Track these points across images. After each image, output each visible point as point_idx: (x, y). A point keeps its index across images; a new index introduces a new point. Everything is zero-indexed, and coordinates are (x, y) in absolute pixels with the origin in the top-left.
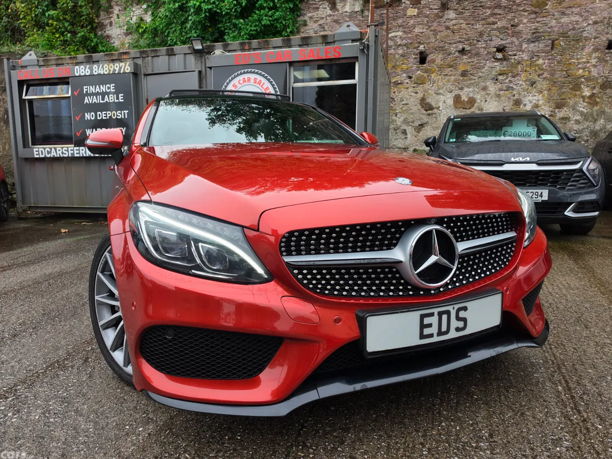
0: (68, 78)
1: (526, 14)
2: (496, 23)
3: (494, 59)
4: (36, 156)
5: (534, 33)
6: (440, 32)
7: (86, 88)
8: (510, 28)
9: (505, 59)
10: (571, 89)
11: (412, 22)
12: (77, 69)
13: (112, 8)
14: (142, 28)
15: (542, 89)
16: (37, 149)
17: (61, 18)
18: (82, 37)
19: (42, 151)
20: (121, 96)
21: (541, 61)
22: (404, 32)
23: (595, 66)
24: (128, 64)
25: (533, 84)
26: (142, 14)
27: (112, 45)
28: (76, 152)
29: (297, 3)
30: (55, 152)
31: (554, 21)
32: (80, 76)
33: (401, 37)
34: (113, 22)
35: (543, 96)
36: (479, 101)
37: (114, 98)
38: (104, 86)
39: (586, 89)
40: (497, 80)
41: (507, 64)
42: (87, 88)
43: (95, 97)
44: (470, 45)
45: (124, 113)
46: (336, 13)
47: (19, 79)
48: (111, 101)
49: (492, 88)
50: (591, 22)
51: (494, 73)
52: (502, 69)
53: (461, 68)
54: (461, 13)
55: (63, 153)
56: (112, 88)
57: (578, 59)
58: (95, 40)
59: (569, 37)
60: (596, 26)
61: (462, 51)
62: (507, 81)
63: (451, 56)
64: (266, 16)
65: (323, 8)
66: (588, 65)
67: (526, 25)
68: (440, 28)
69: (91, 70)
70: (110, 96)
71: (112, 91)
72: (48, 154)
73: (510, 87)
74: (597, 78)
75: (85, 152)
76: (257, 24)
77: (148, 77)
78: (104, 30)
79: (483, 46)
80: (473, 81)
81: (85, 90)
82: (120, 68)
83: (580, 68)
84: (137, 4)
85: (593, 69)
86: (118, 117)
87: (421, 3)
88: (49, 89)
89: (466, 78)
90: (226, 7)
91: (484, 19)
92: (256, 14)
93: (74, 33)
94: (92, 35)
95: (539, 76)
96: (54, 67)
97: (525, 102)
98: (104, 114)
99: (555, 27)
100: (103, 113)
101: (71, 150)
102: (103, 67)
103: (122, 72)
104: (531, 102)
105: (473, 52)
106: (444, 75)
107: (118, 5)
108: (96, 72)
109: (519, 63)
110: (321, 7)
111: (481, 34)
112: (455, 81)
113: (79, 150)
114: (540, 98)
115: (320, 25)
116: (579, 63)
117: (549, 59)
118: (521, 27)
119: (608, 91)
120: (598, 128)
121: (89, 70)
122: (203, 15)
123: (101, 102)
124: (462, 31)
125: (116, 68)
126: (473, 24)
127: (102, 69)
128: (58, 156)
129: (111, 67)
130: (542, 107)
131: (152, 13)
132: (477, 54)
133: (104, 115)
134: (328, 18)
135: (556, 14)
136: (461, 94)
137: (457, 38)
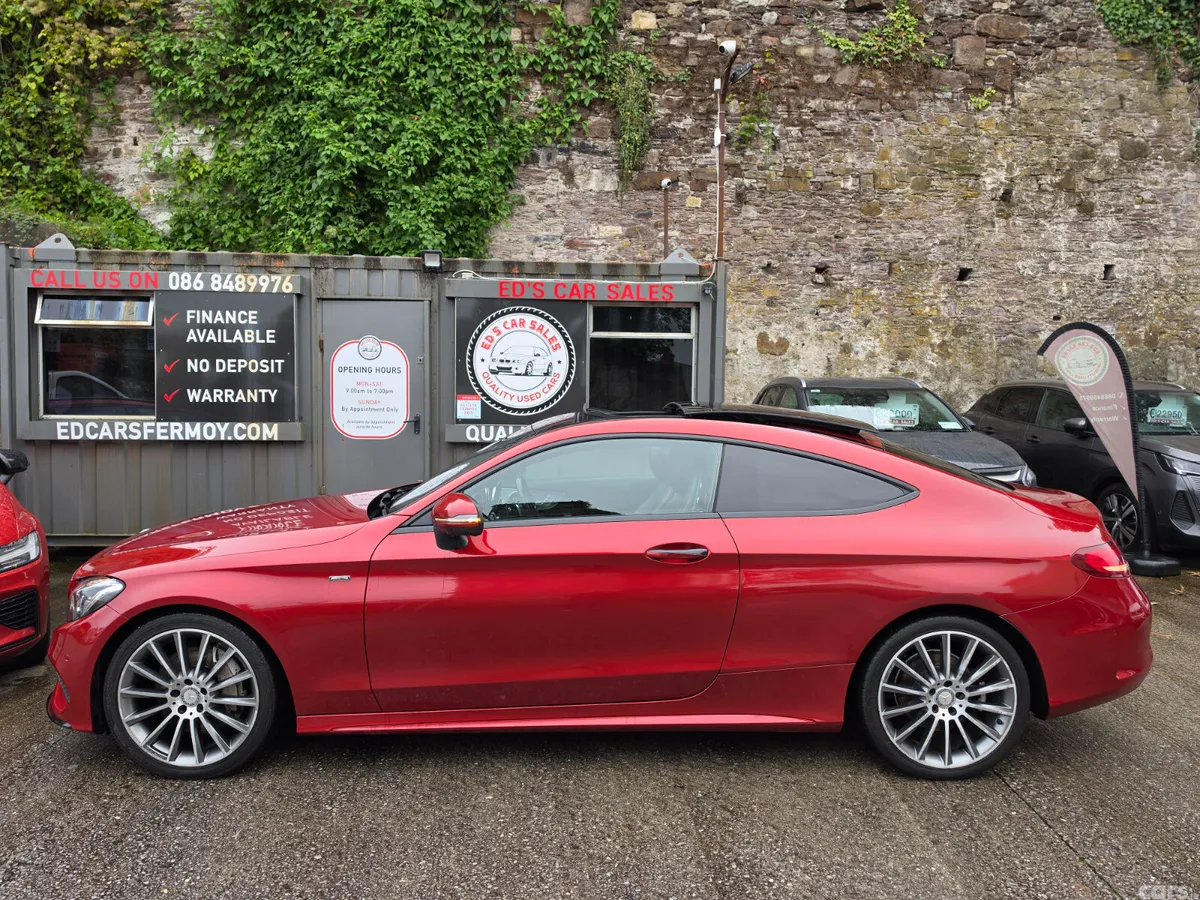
0: (152, 291)
1: (854, 222)
2: (815, 230)
3: (813, 282)
4: (60, 437)
5: (865, 250)
6: (736, 236)
7: (191, 314)
8: (833, 240)
9: (827, 284)
10: (916, 333)
11: (693, 217)
12: (174, 278)
13: (123, 124)
14: (195, 171)
15: (878, 331)
16: (66, 424)
17: (8, 133)
18: (54, 173)
19: (77, 428)
20: (271, 334)
21: (875, 291)
22: (682, 231)
23: (945, 303)
24: (288, 278)
25: (866, 323)
26: (196, 145)
27: (119, 194)
28: (159, 431)
29: (511, 167)
30: (109, 430)
31: (891, 236)
32: (180, 291)
33: (677, 239)
34: (124, 151)
35: (881, 340)
36: (793, 344)
37: (255, 336)
38: (234, 312)
39: (936, 335)
40: (817, 314)
41: (830, 292)
42: (195, 314)
43: (211, 332)
44: (780, 259)
45: (276, 365)
46: (575, 190)
47: (32, 286)
48: (247, 341)
49: (812, 326)
50: (937, 241)
51: (813, 304)
52: (825, 298)
53: (767, 293)
54: (766, 211)
55: (128, 432)
56: (250, 317)
57: (923, 292)
58: (84, 183)
59: (910, 259)
60: (943, 248)
61: (768, 268)
62: (831, 316)
63: (752, 274)
64: (462, 185)
65: (553, 180)
66: (936, 301)
67: (855, 238)
68: (734, 231)
69: (207, 281)
70: (246, 331)
71: (250, 322)
72: (92, 433)
73: (835, 326)
74: (948, 320)
75: (183, 433)
76: (446, 196)
77: (324, 302)
78: (98, 163)
79: (798, 262)
80: (785, 314)
81: (189, 317)
82: (272, 284)
83: (926, 305)
84: (183, 125)
85: (942, 307)
86: (261, 370)
87: (706, 190)
88: (101, 308)
89: (774, 309)
90: (391, 162)
91: (797, 223)
92: (442, 178)
93: (36, 166)
94: (77, 173)
95: (874, 311)
96: (116, 268)
97: (857, 349)
98: (232, 363)
99: (893, 243)
100: (229, 361)
101: (149, 428)
102: (233, 279)
103: (275, 291)
104: (865, 349)
105: (784, 270)
106: (743, 302)
107: (135, 120)
108: (216, 286)
109: (847, 291)
110: (549, 177)
111: (794, 246)
112: (759, 312)
113: (168, 428)
114: (878, 344)
115: (548, 206)
116: (925, 298)
117: (886, 289)
118: (847, 240)
119: (962, 338)
120: (952, 390)
121: (202, 283)
122: (348, 173)
123: (225, 341)
124: (767, 238)
125: (261, 283)
126: (782, 230)
127: (231, 283)
128: (117, 437)
129: (252, 280)
130: (881, 357)
131: (220, 148)
132: (790, 274)
133: (230, 366)
134: (560, 196)
135: (893, 225)
136: (768, 333)
137: (760, 248)
